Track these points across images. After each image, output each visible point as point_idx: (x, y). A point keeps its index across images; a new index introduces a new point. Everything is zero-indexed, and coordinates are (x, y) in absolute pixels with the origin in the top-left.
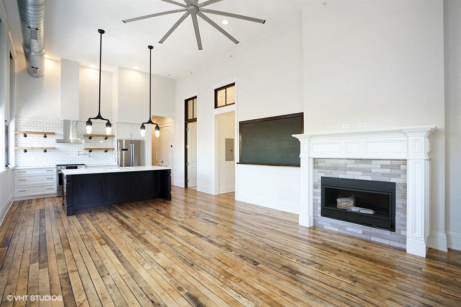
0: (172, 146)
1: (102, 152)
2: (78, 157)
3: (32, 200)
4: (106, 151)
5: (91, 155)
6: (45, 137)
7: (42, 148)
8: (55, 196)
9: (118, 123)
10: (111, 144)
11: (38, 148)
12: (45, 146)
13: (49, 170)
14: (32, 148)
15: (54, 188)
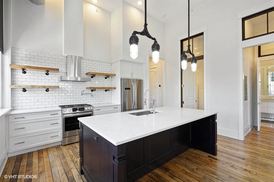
0: (160, 86)
1: (103, 92)
2: (81, 96)
3: (32, 152)
4: (106, 91)
5: (93, 94)
6: (47, 74)
7: (44, 87)
8: (60, 144)
9: (121, 61)
10: (110, 83)
11: (39, 87)
12: (48, 84)
13: (53, 113)
14: (33, 87)
15: (59, 135)
